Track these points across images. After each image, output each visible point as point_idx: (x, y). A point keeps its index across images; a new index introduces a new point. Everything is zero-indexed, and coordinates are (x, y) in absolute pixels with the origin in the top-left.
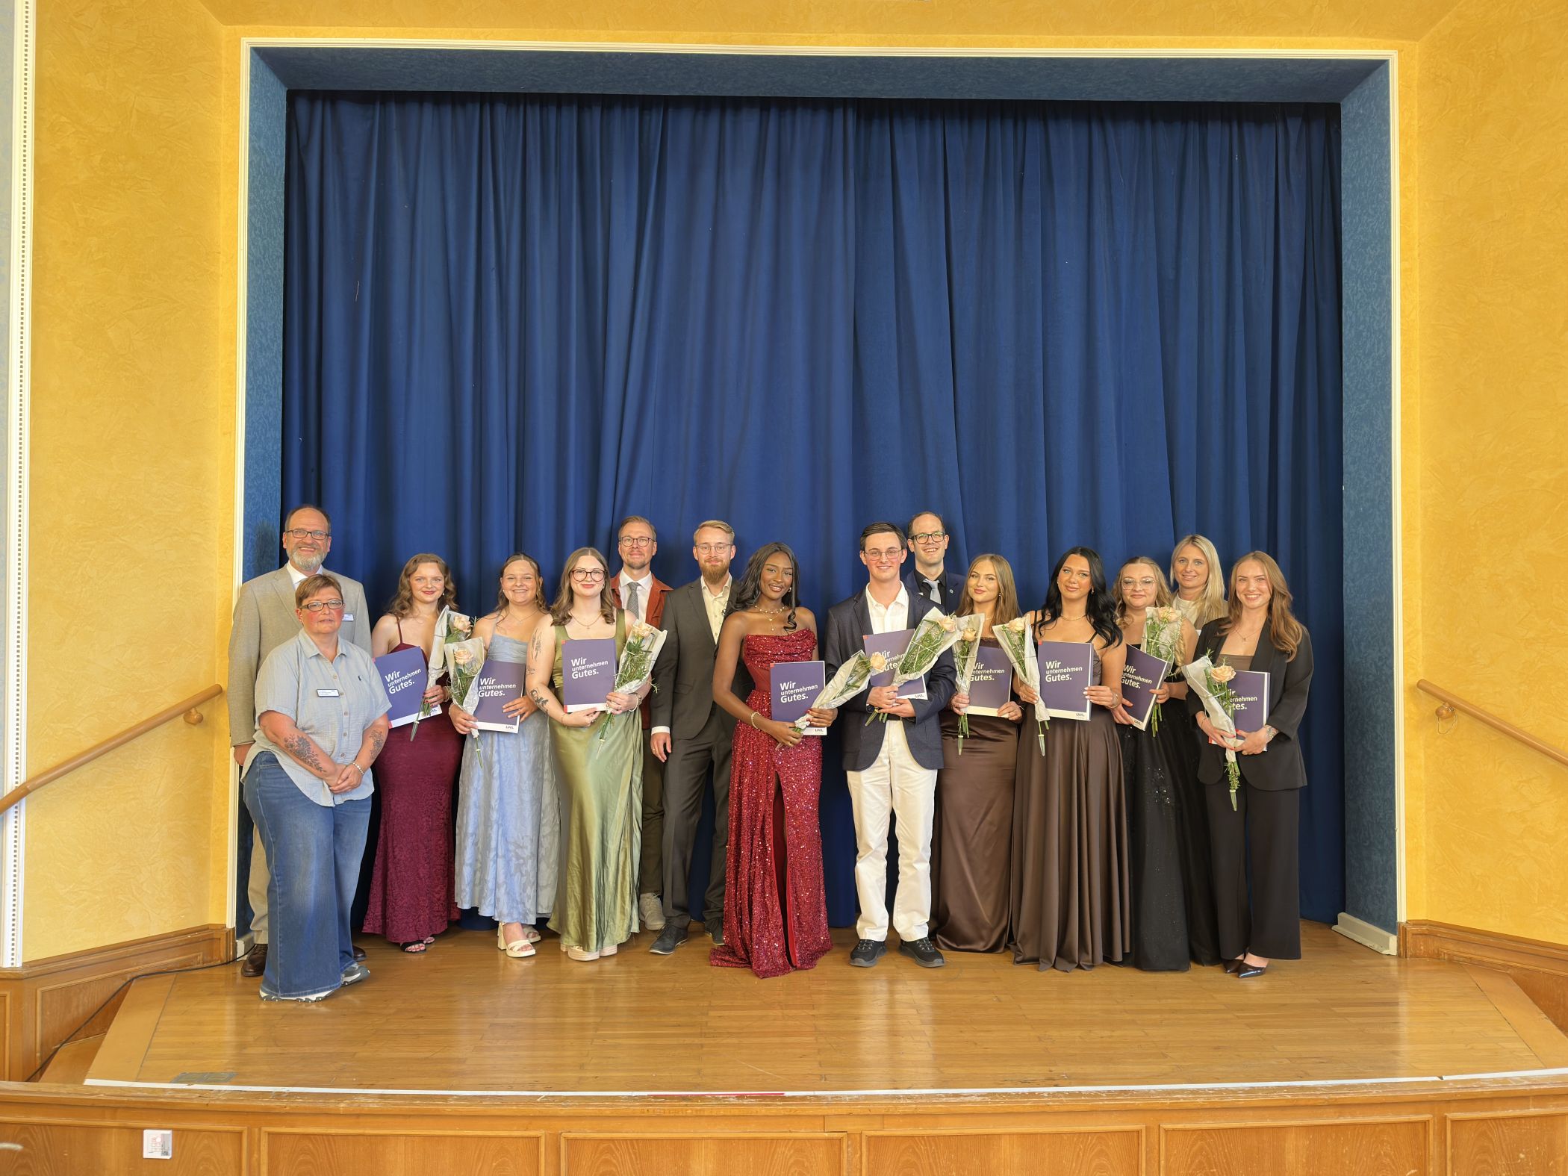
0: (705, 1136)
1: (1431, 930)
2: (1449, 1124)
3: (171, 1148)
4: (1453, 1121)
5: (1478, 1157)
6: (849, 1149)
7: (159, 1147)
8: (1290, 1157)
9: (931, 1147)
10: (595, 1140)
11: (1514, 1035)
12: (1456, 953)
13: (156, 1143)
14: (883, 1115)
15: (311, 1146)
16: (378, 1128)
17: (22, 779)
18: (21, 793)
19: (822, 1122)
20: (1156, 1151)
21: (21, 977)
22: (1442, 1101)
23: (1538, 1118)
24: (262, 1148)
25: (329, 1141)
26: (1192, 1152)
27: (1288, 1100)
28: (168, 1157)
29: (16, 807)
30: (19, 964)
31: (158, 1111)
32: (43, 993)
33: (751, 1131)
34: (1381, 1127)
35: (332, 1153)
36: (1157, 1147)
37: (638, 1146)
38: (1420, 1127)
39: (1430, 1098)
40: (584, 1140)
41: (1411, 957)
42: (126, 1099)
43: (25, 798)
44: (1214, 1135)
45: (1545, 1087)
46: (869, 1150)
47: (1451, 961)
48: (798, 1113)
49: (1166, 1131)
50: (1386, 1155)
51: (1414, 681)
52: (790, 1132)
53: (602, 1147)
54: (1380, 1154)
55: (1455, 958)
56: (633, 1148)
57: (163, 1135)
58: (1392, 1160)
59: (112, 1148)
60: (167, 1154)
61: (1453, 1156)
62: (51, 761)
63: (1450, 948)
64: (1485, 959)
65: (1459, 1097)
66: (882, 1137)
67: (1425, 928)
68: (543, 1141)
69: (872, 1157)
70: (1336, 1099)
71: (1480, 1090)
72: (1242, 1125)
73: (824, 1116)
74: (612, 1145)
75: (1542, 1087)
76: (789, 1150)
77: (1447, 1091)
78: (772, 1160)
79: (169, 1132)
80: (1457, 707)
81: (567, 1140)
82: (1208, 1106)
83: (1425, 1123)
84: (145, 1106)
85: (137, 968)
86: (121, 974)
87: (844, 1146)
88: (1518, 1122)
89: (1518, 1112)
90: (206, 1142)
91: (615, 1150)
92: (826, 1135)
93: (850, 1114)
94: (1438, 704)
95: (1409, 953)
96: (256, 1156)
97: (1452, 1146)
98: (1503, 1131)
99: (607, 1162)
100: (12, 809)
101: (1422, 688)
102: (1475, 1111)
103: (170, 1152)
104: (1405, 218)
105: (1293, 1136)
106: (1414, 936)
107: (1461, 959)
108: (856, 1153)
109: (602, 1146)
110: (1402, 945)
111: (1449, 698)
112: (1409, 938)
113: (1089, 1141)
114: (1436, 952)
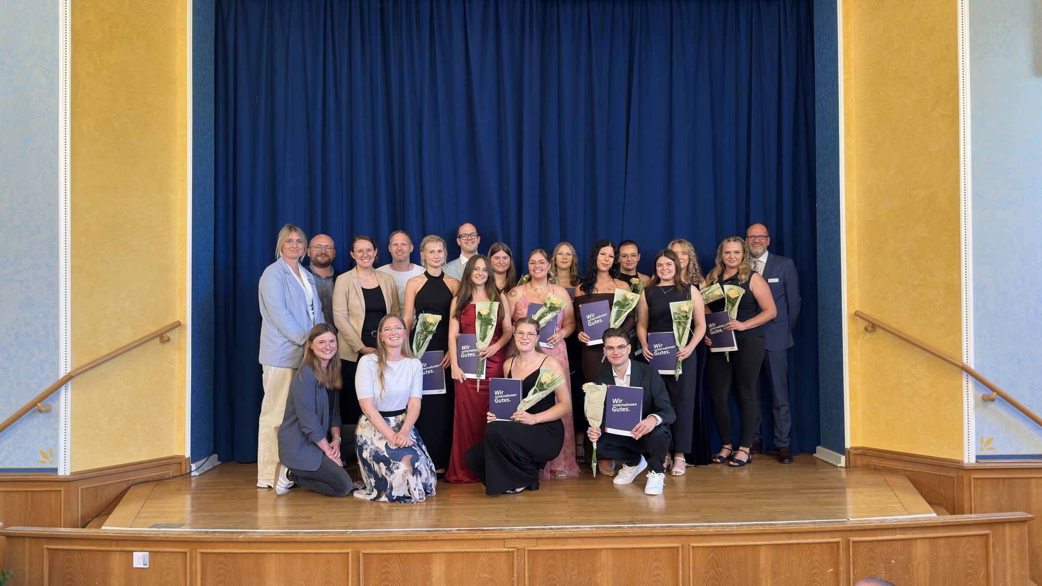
0: (439, 551)
1: (864, 452)
2: (851, 543)
3: (148, 562)
4: (854, 542)
5: (868, 562)
6: (518, 558)
7: (142, 561)
8: (762, 562)
9: (563, 557)
10: (379, 554)
11: (898, 501)
12: (877, 464)
13: (140, 559)
14: (537, 538)
15: (224, 560)
16: (261, 549)
17: (69, 371)
18: (69, 378)
19: (503, 543)
20: (688, 558)
21: (69, 480)
22: (847, 530)
23: (902, 541)
24: (198, 561)
25: (234, 557)
26: (707, 560)
27: (760, 530)
28: (147, 567)
29: (66, 387)
30: (68, 473)
31: (141, 541)
32: (82, 489)
33: (465, 548)
34: (813, 545)
35: (236, 563)
36: (688, 556)
37: (403, 557)
38: (835, 545)
39: (840, 528)
40: (373, 554)
41: (853, 467)
42: (123, 535)
43: (70, 381)
44: (720, 549)
45: (905, 523)
46: (529, 558)
47: (875, 469)
48: (489, 537)
49: (693, 547)
50: (817, 561)
51: (853, 312)
52: (486, 548)
53: (382, 558)
54: (812, 560)
55: (877, 467)
56: (400, 558)
57: (144, 555)
58: (819, 563)
59: (116, 562)
60: (146, 565)
61: (853, 560)
62: (85, 360)
63: (874, 461)
64: (893, 467)
65: (856, 528)
66: (536, 550)
67: (860, 451)
68: (350, 555)
69: (530, 562)
70: (787, 529)
71: (868, 525)
72: (735, 544)
73: (504, 539)
74: (388, 557)
75: (903, 523)
76: (485, 559)
77: (849, 525)
78: (476, 564)
79: (147, 553)
80: (876, 325)
81: (364, 554)
82: (716, 533)
83: (837, 543)
84: (134, 539)
85: (135, 478)
86: (126, 481)
87: (515, 555)
88: (890, 543)
89: (890, 537)
90: (167, 558)
91: (389, 559)
92: (506, 549)
93: (518, 538)
94: (866, 324)
95: (851, 465)
96: (194, 565)
97: (853, 555)
98: (882, 548)
99: (385, 566)
100: (63, 387)
101: (857, 315)
102: (866, 536)
103: (148, 564)
104: (846, 49)
105: (764, 550)
106: (855, 456)
107: (880, 467)
108: (522, 560)
109: (384, 557)
110: (848, 461)
111: (871, 320)
112: (851, 457)
113: (650, 553)
114: (867, 464)
